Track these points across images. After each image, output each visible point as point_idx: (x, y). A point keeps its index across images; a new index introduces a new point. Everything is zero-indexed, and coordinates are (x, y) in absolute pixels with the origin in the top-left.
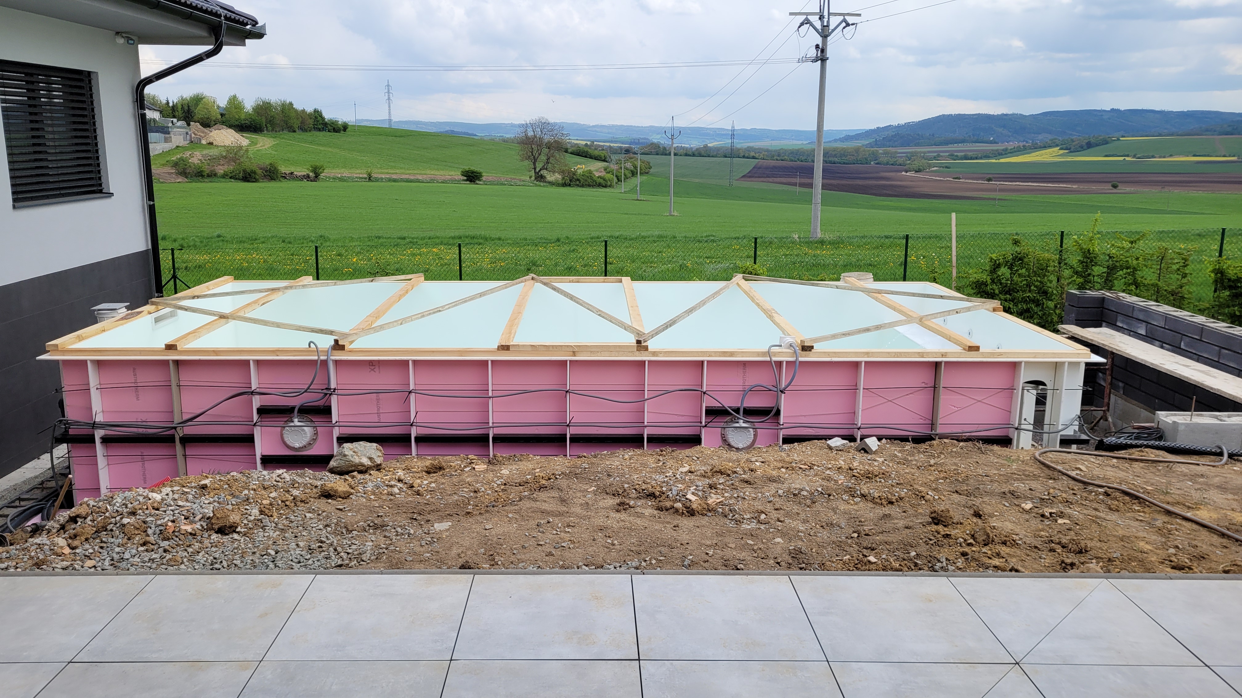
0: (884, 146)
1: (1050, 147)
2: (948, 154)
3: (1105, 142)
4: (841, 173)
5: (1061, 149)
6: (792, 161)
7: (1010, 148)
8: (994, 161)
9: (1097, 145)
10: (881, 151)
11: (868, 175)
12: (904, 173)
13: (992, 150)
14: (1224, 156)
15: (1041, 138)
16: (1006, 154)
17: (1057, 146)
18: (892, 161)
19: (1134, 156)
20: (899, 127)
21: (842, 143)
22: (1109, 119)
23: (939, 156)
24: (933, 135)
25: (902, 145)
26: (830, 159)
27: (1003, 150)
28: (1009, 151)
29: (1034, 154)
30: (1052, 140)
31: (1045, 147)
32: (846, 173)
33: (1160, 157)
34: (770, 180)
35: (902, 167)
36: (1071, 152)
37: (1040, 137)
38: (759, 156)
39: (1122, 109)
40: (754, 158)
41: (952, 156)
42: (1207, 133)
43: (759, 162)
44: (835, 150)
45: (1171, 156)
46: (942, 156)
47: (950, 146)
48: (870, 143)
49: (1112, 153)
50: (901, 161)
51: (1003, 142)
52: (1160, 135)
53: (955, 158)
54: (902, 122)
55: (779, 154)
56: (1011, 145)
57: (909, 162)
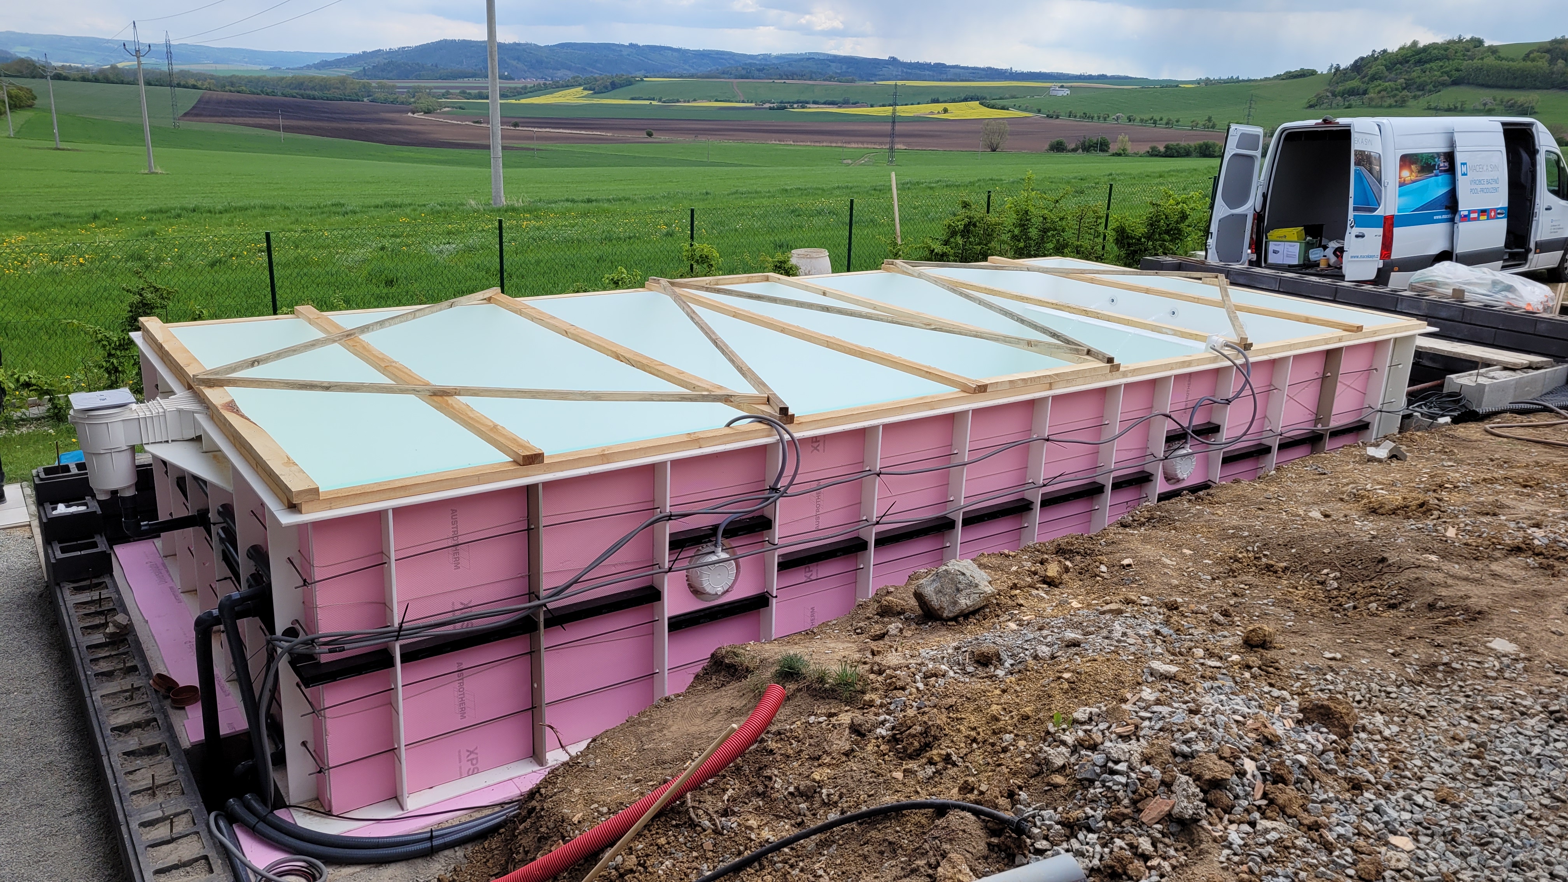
0: (376, 77)
1: (573, 86)
2: (458, 91)
3: (629, 83)
4: (327, 113)
5: (585, 89)
6: (253, 93)
7: (529, 86)
8: (513, 101)
9: (621, 86)
10: (374, 85)
11: (364, 116)
12: (410, 114)
13: (510, 88)
14: (743, 102)
15: (563, 74)
16: (526, 93)
17: (580, 85)
18: (391, 98)
19: (660, 100)
20: (391, 52)
21: (317, 71)
22: (629, 55)
23: (448, 93)
24: (436, 66)
25: (399, 77)
26: (308, 92)
27: (522, 88)
28: (529, 90)
29: (556, 94)
30: (574, 78)
31: (567, 86)
32: (335, 113)
33: (685, 102)
34: (230, 119)
35: (405, 107)
36: (595, 93)
37: (560, 73)
38: (203, 85)
39: (641, 44)
40: (194, 87)
41: (464, 94)
42: (726, 76)
43: (204, 93)
44: (311, 79)
45: (695, 100)
46: (452, 94)
47: (459, 80)
48: (357, 73)
49: (637, 96)
50: (402, 98)
51: (519, 79)
52: (681, 77)
53: (468, 96)
54: (395, 46)
55: (231, 83)
56: (530, 82)
57: (413, 100)
